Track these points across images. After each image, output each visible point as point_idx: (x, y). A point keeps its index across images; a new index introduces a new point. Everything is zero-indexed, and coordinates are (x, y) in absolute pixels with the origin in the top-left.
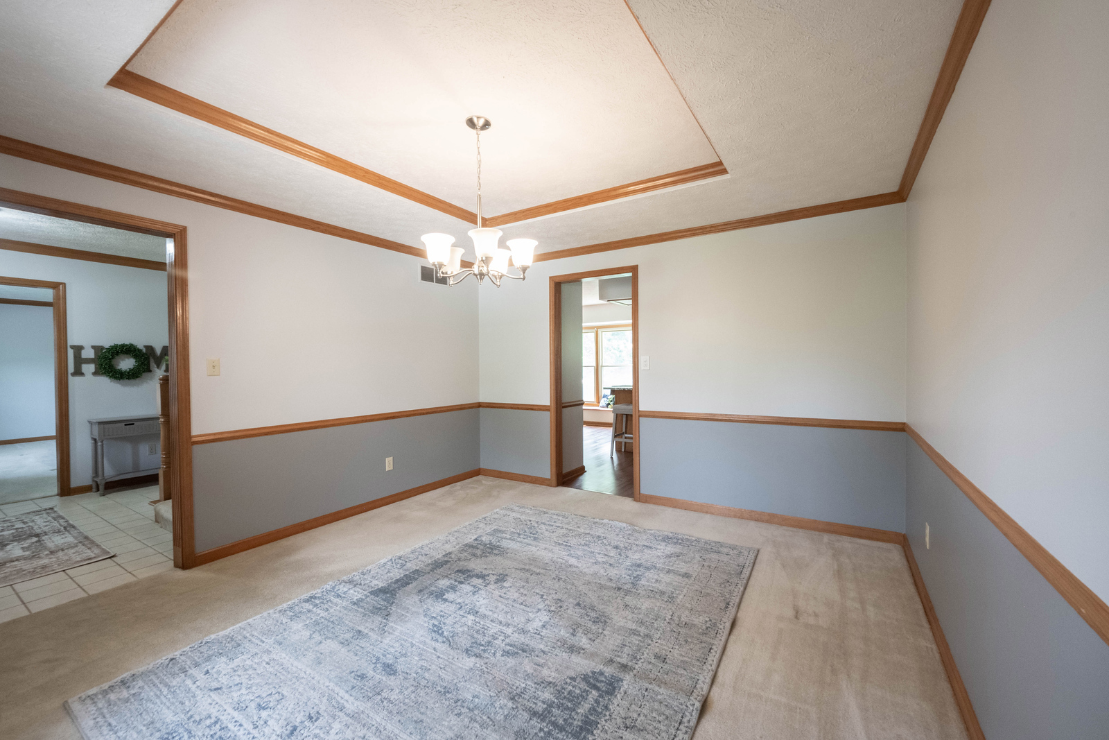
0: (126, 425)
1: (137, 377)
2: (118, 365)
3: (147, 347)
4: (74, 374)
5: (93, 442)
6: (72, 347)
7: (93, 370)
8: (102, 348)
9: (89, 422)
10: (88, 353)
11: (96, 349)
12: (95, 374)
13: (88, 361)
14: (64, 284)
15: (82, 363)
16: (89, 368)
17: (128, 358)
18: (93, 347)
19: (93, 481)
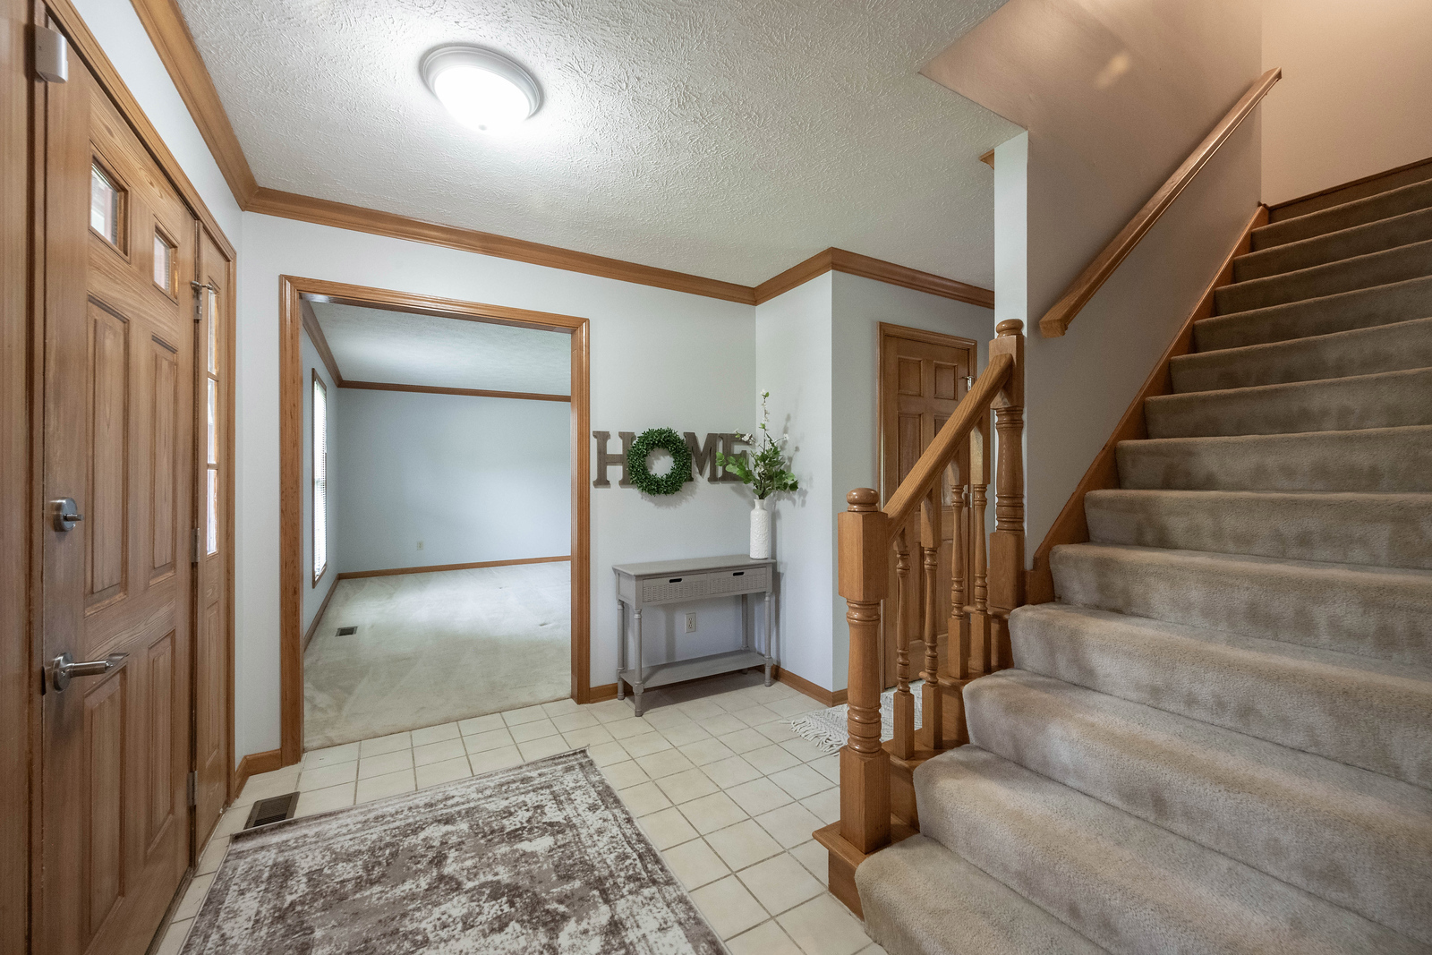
0: (671, 581)
1: (677, 490)
2: (652, 468)
3: (686, 434)
4: (597, 484)
5: (620, 607)
6: (597, 434)
7: (621, 477)
8: (632, 436)
9: (615, 570)
10: (615, 447)
11: (626, 437)
12: (624, 483)
13: (614, 460)
14: (586, 320)
15: (607, 464)
16: (615, 472)
17: (664, 455)
18: (622, 435)
19: (620, 679)
